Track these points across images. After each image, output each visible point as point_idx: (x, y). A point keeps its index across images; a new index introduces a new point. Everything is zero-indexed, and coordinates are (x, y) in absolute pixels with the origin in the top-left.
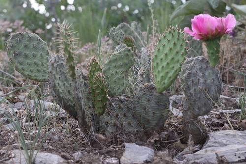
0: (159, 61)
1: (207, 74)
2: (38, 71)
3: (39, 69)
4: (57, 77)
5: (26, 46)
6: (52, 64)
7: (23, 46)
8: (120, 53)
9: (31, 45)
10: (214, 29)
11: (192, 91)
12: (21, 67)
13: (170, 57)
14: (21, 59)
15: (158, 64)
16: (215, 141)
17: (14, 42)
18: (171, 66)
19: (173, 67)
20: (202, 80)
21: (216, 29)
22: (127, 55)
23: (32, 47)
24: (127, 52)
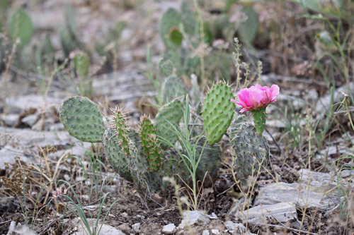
0: (209, 115)
1: (254, 140)
2: (92, 133)
3: (92, 131)
4: (111, 149)
5: (77, 110)
6: (107, 139)
7: (74, 110)
8: (170, 105)
9: (82, 109)
10: (259, 101)
11: (242, 153)
12: (75, 131)
13: (219, 111)
14: (74, 123)
15: (207, 117)
16: (266, 197)
17: (66, 108)
18: (221, 120)
19: (223, 122)
20: (250, 146)
21: (261, 102)
22: (177, 106)
23: (83, 111)
24: (176, 104)
